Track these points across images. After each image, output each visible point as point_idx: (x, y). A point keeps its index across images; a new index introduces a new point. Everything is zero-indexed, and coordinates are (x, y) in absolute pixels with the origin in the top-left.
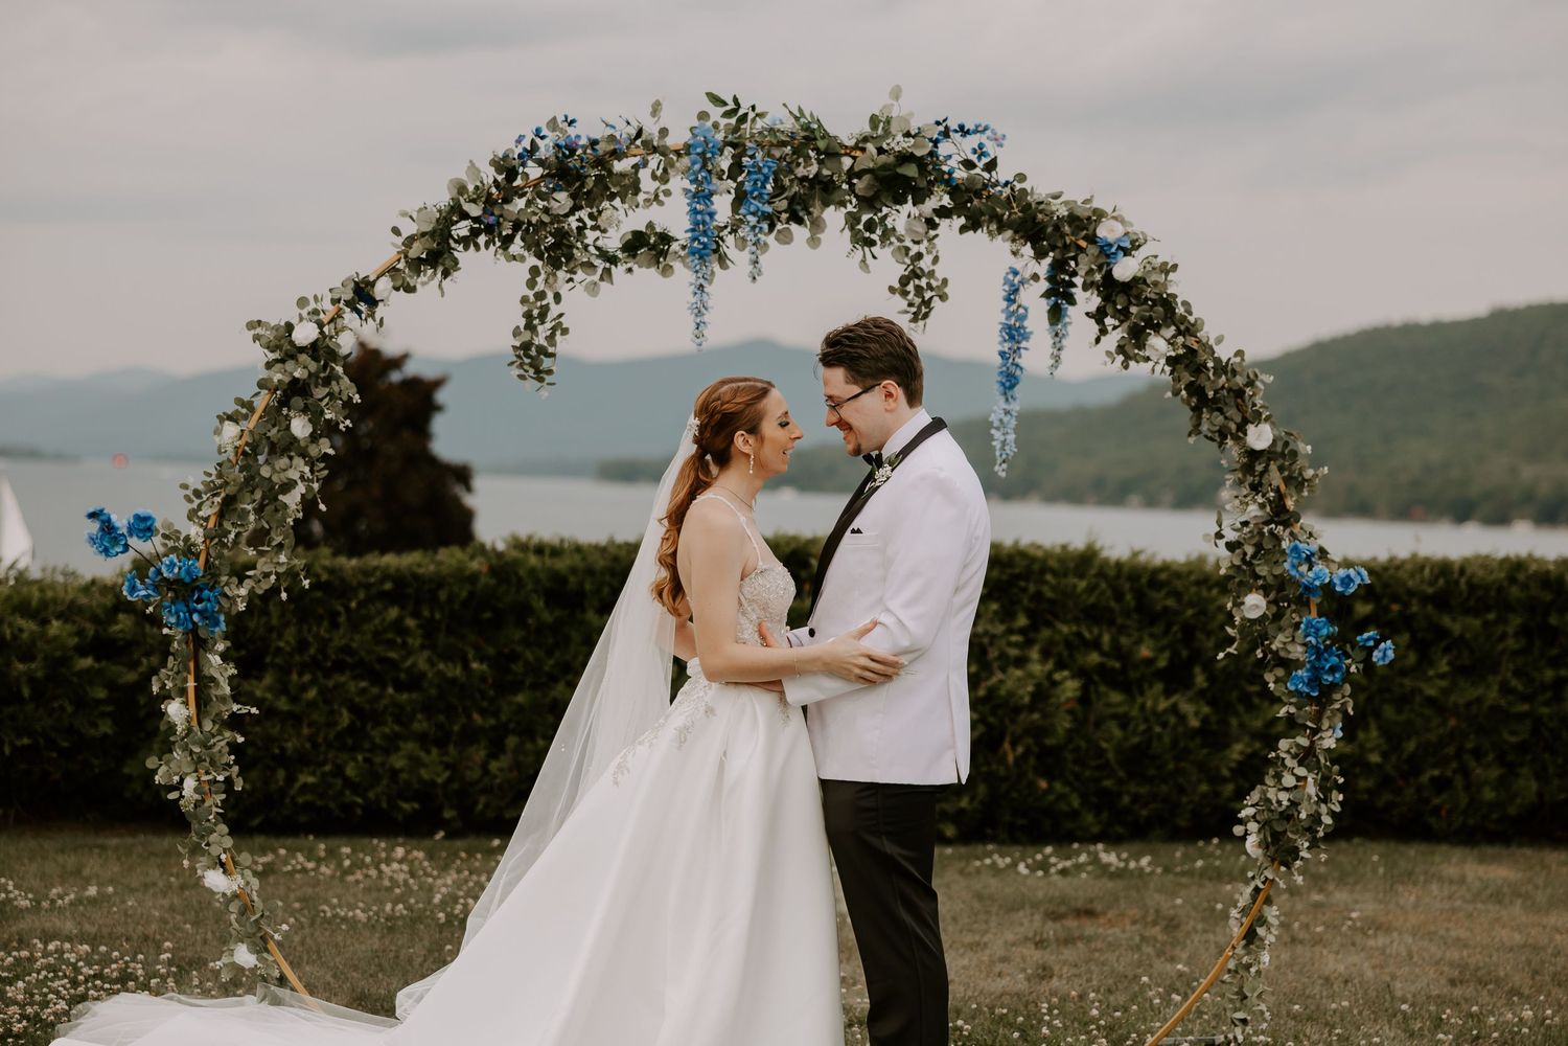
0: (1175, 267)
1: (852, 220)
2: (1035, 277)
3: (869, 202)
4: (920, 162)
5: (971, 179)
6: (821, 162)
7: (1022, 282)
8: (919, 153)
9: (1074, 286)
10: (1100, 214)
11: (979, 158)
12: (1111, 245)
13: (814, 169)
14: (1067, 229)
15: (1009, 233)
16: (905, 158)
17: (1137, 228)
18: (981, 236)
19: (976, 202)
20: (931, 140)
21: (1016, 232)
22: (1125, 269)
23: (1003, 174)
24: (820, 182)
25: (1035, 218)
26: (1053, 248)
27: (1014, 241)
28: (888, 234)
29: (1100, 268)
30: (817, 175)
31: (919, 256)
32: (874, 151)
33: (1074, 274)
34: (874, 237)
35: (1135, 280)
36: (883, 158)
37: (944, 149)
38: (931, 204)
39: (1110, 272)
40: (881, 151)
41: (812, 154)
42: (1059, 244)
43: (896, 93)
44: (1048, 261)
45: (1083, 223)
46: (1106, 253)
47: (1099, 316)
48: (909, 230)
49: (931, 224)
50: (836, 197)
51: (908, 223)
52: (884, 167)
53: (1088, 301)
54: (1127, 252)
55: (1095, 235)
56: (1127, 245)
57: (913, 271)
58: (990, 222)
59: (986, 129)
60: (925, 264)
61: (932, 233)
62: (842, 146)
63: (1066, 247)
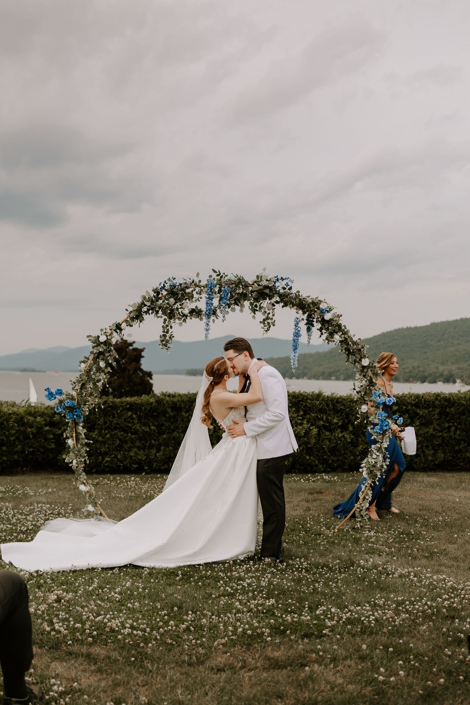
0: (341, 315)
1: (251, 304)
2: (303, 319)
3: (257, 300)
4: (270, 289)
5: (285, 292)
6: (243, 289)
7: (299, 321)
8: (270, 286)
9: (314, 321)
10: (321, 301)
11: (287, 287)
12: (324, 310)
13: (241, 291)
14: (311, 306)
15: (296, 307)
16: (266, 287)
17: (331, 305)
18: (288, 308)
19: (286, 299)
20: (273, 282)
21: (297, 307)
22: (327, 317)
23: (294, 291)
24: (243, 294)
25: (302, 302)
26: (308, 311)
27: (297, 309)
28: (261, 308)
29: (321, 316)
30: (242, 292)
31: (269, 313)
32: (257, 286)
33: (314, 318)
34: (258, 309)
35: (330, 319)
36: (260, 287)
37: (277, 284)
38: (273, 300)
39: (323, 318)
40: (259, 285)
41: (241, 286)
42: (309, 310)
43: (264, 269)
44: (306, 315)
45: (316, 304)
46: (323, 312)
47: (321, 330)
48: (267, 307)
49: (273, 305)
50: (247, 298)
51: (267, 305)
52: (260, 290)
53: (318, 326)
54: (328, 312)
55: (319, 307)
56: (328, 310)
57: (267, 317)
58: (290, 304)
59: (288, 278)
60: (270, 316)
61: (274, 307)
62: (249, 284)
63: (311, 311)
